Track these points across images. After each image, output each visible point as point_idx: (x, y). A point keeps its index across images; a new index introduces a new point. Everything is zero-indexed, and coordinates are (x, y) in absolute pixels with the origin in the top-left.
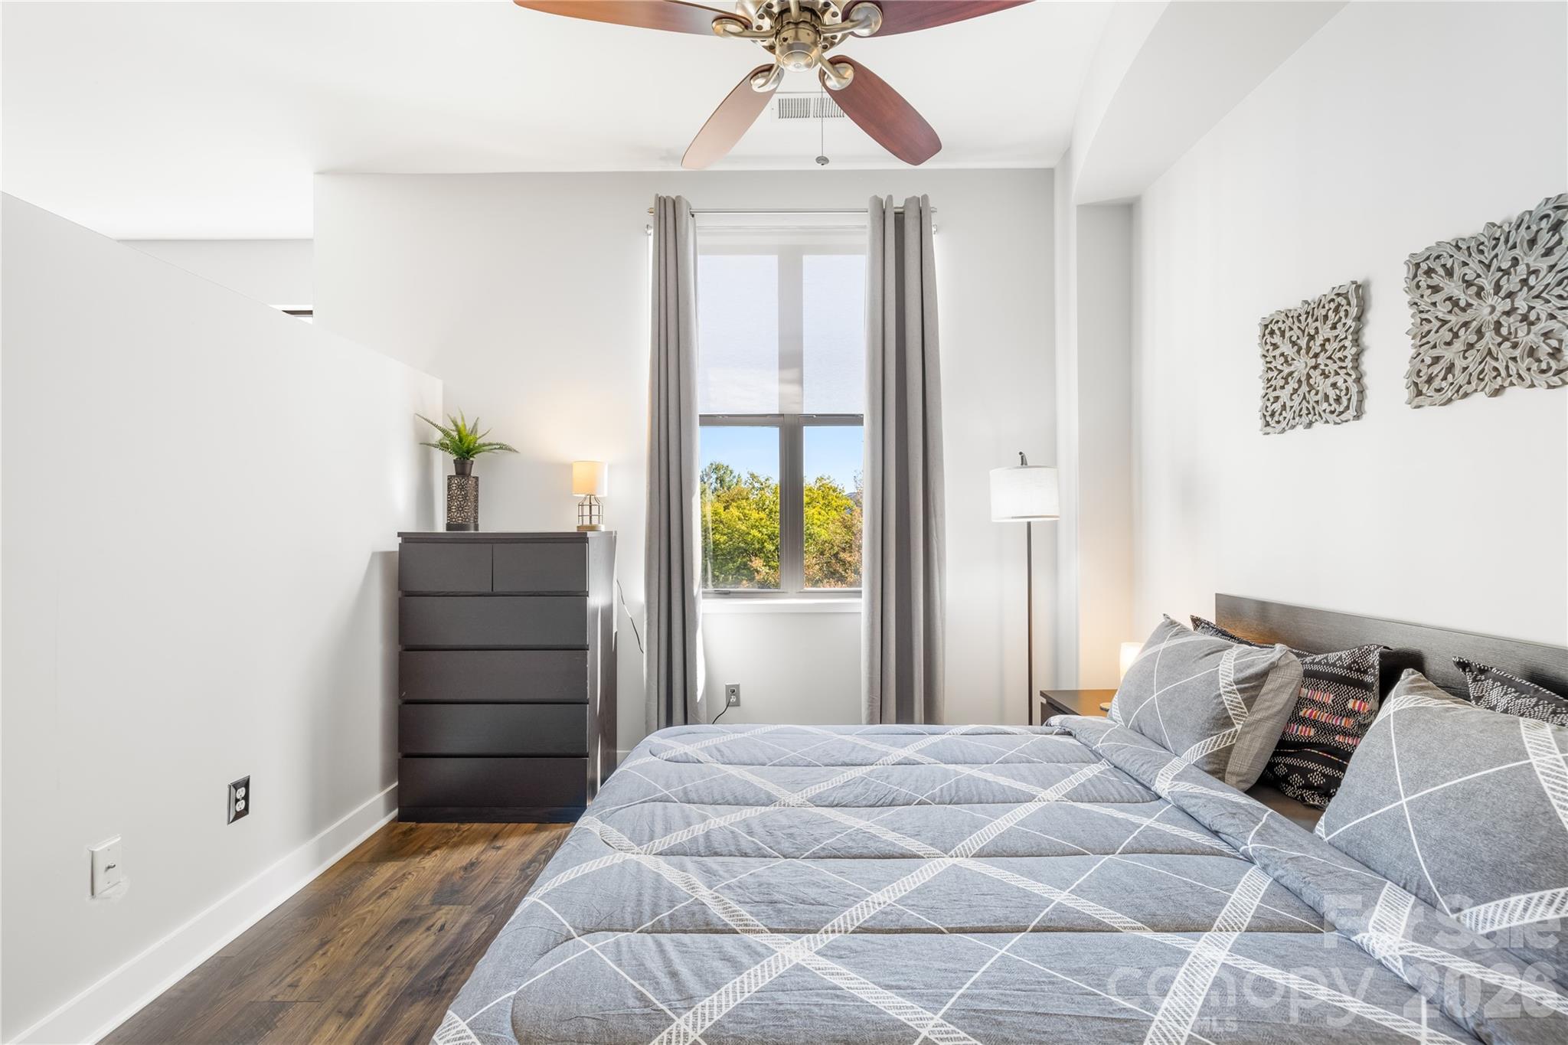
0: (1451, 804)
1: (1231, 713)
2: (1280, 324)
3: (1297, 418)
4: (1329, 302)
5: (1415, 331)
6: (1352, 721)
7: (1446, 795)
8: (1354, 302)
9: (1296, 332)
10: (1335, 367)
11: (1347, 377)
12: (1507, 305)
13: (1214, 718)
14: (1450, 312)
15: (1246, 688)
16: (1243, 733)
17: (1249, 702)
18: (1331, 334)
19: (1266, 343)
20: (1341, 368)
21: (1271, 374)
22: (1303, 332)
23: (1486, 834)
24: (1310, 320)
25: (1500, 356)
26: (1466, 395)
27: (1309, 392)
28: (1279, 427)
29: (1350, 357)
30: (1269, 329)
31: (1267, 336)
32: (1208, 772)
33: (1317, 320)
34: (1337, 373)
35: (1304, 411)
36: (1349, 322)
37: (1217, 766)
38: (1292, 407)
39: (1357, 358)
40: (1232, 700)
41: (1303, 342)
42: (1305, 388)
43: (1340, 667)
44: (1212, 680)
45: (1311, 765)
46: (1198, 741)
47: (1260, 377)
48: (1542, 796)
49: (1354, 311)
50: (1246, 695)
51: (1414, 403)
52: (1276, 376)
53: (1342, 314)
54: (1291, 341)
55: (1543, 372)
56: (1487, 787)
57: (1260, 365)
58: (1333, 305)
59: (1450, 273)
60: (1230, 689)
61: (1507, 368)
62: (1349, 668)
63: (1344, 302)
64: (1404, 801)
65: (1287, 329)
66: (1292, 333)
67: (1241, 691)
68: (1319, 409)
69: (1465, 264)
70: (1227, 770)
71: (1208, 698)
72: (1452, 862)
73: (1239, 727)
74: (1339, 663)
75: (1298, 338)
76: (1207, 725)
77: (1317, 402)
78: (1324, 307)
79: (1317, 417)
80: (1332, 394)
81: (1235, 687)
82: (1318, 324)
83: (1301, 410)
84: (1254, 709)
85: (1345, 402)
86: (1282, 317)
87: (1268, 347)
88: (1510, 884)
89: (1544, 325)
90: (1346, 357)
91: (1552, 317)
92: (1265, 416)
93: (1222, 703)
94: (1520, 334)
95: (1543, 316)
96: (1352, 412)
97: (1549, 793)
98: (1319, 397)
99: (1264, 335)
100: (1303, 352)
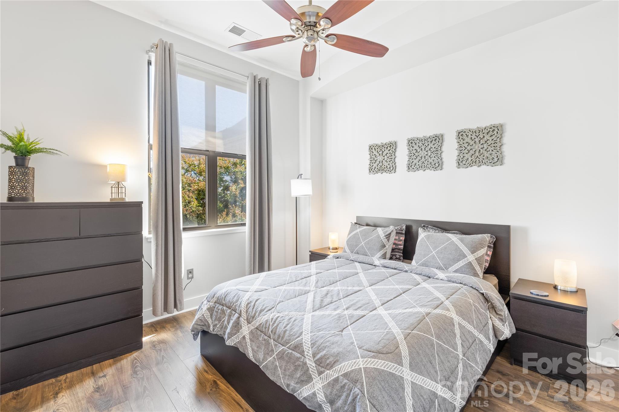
0: (443, 250)
1: (385, 244)
2: (374, 147)
3: (379, 171)
4: (388, 144)
5: (408, 155)
6: (401, 242)
7: (441, 249)
8: (394, 145)
9: (379, 150)
10: (390, 160)
11: (393, 163)
12: (426, 153)
13: (382, 246)
14: (416, 152)
15: (387, 237)
16: (388, 248)
17: (388, 240)
18: (389, 152)
19: (370, 151)
20: (391, 160)
21: (371, 159)
22: (381, 150)
23: (450, 254)
24: (383, 148)
25: (425, 163)
26: (419, 170)
27: (382, 165)
28: (374, 173)
29: (393, 158)
30: (371, 148)
31: (371, 149)
32: (383, 259)
33: (385, 148)
34: (390, 162)
35: (381, 170)
36: (393, 150)
37: (384, 257)
38: (377, 168)
39: (395, 158)
40: (385, 241)
41: (381, 153)
42: (381, 164)
43: (398, 230)
44: (379, 236)
45: (396, 253)
46: (379, 252)
47: (368, 159)
48: (457, 245)
49: (394, 148)
50: (388, 239)
51: (408, 171)
52: (373, 160)
53: (392, 148)
54: (378, 152)
55: (433, 167)
56: (448, 246)
57: (369, 157)
58: (389, 145)
59: (416, 144)
60: (384, 238)
61: (427, 166)
62: (400, 230)
63: (392, 145)
64: (434, 252)
65: (377, 149)
66: (378, 150)
67: (386, 238)
68: (385, 169)
69: (419, 143)
70: (387, 257)
71: (379, 241)
72: (446, 261)
73: (387, 247)
74: (398, 229)
75: (380, 151)
76: (380, 248)
77: (384, 168)
78: (387, 145)
79: (385, 171)
80: (388, 167)
81: (385, 237)
82: (385, 149)
83: (380, 169)
84: (389, 242)
85: (392, 168)
86: (375, 145)
87: (371, 152)
88: (456, 261)
89: (433, 158)
90: (392, 158)
91: (435, 157)
92: (370, 170)
93: (383, 242)
94: (429, 159)
95: (433, 157)
96: (393, 171)
97: (458, 244)
98: (385, 167)
99: (370, 149)
100: (381, 155)
